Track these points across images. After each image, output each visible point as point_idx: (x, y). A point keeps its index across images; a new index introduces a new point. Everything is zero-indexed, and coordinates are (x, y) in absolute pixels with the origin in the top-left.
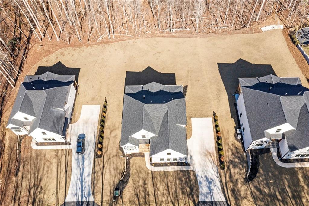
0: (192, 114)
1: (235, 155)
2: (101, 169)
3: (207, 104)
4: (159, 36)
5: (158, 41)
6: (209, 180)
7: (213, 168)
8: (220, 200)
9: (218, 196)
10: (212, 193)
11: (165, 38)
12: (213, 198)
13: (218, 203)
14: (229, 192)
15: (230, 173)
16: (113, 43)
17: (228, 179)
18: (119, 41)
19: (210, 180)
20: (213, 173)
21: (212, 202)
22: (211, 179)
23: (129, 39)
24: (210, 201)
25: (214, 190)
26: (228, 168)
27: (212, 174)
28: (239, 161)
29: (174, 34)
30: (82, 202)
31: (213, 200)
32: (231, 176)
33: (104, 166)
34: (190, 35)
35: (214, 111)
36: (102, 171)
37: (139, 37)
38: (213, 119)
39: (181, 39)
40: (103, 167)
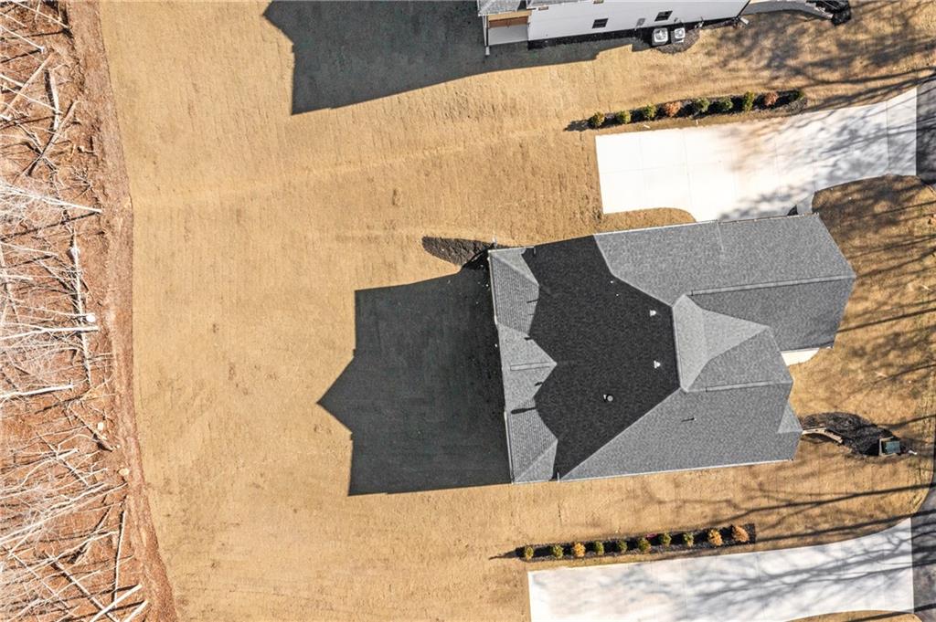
0: (582, 213)
1: (750, 49)
2: (800, 512)
3: (525, 156)
4: (124, 379)
5: (159, 383)
6: (846, 141)
7: (799, 127)
8: (914, 102)
9: (901, 110)
10: (888, 129)
11: (136, 352)
12: (908, 125)
13: (923, 111)
14: (883, 71)
15: (814, 65)
16: (174, 584)
17: (836, 76)
18: (159, 561)
19: (846, 136)
20: (816, 126)
21: (922, 130)
22: (840, 134)
23: (146, 514)
24: (917, 138)
25: (877, 122)
26: (798, 72)
27: (822, 129)
28: (771, 34)
29: (111, 317)
30: (914, 552)
31: (915, 128)
32: (827, 64)
33: (789, 501)
34: (114, 245)
35: (562, 128)
36: (809, 506)
37: (137, 473)
38: (604, 130)
39: (138, 281)
40: (790, 504)
